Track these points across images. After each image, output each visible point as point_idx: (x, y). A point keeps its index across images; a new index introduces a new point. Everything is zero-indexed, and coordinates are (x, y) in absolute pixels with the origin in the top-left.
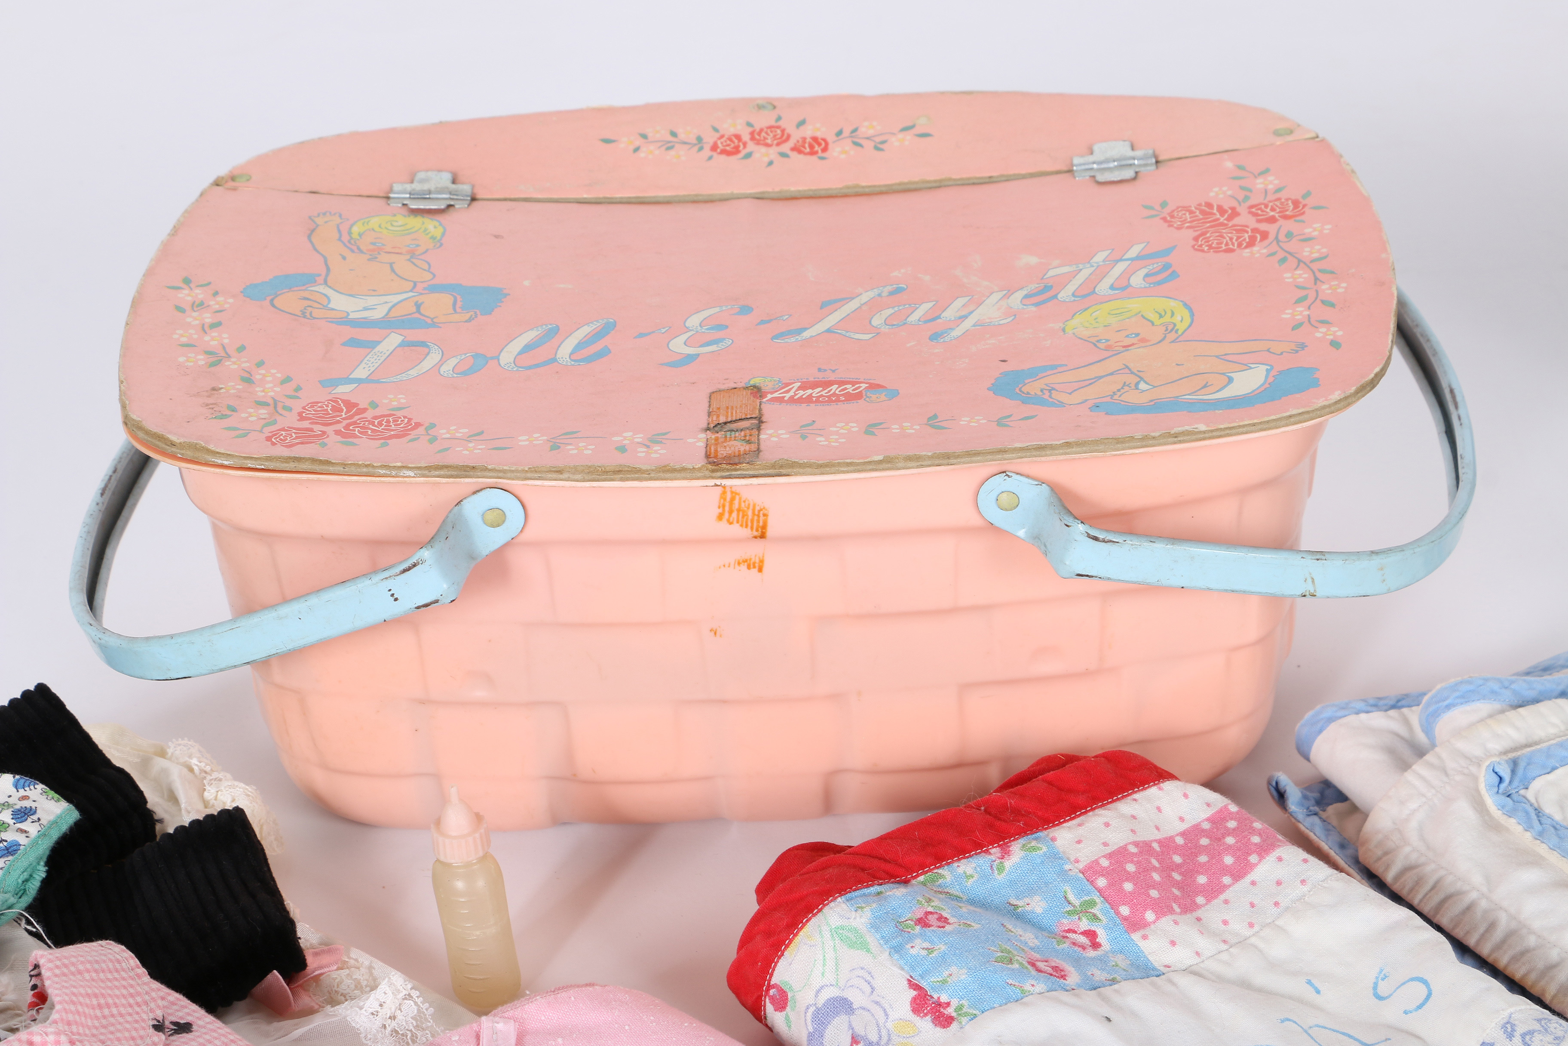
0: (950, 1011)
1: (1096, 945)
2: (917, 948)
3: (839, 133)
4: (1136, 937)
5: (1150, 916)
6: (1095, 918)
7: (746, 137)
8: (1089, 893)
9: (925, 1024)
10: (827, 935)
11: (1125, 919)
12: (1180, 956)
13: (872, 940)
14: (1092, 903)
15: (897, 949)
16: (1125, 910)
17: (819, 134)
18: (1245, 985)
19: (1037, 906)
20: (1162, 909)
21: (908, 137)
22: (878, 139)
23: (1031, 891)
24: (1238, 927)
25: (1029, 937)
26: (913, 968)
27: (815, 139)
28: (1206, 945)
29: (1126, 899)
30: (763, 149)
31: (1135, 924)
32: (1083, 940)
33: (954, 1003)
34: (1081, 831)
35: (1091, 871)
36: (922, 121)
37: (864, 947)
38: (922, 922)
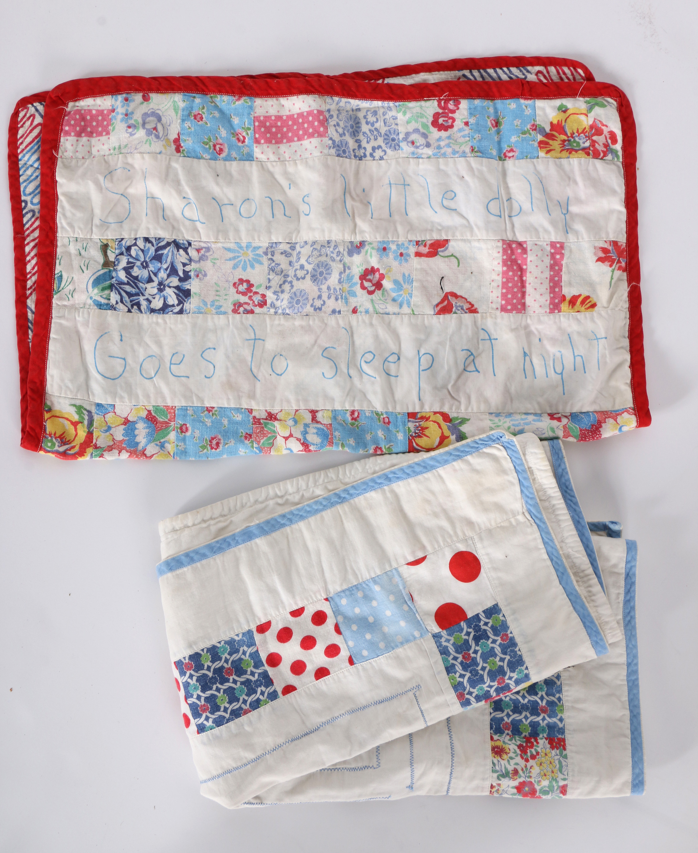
0: (181, 149)
1: (243, 142)
2: (187, 124)
4: (255, 145)
5: (262, 141)
6: (248, 134)
8: (251, 125)
9: (173, 148)
11: (256, 138)
12: (263, 157)
13: (180, 113)
14: (249, 129)
15: (183, 121)
16: (257, 136)
18: (272, 175)
19: (236, 121)
20: (269, 141)
23: (237, 115)
24: (287, 156)
25: (224, 133)
26: (182, 130)
28: (272, 158)
29: (260, 133)
31: (257, 141)
32: (242, 138)
33: (184, 148)
34: (265, 103)
35: (257, 119)
37: (177, 113)
38: (195, 117)
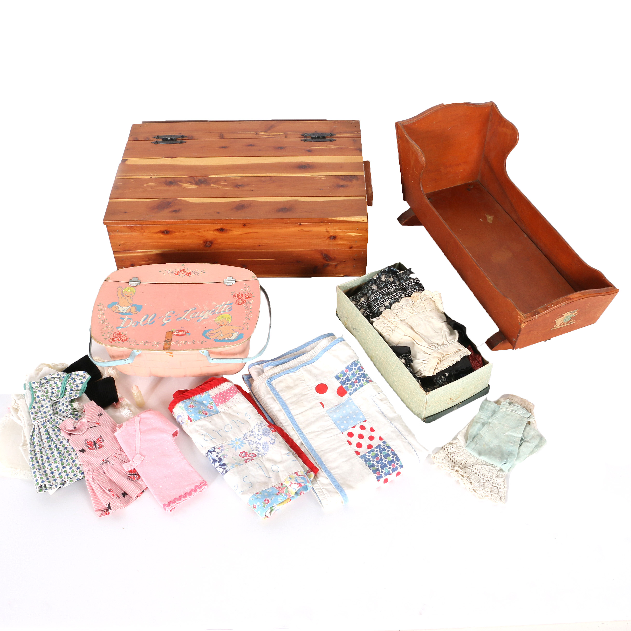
0: (192, 420)
1: (212, 408)
2: (189, 411)
3: (193, 271)
4: (217, 407)
5: (219, 404)
6: (213, 404)
7: (180, 272)
8: (212, 401)
9: (189, 421)
10: (179, 407)
11: (216, 404)
12: (222, 410)
13: (184, 409)
14: (212, 402)
15: (187, 410)
16: (216, 403)
17: (190, 271)
18: (230, 414)
19: (205, 402)
20: (221, 403)
21: (202, 273)
22: (198, 273)
23: (205, 400)
24: (230, 405)
25: (204, 408)
26: (188, 413)
27: (189, 272)
28: (226, 408)
29: (217, 402)
30: (182, 274)
31: (217, 405)
32: (211, 407)
33: (193, 419)
34: (213, 391)
35: (213, 398)
36: (205, 270)
37: (183, 409)
38: (190, 406)
